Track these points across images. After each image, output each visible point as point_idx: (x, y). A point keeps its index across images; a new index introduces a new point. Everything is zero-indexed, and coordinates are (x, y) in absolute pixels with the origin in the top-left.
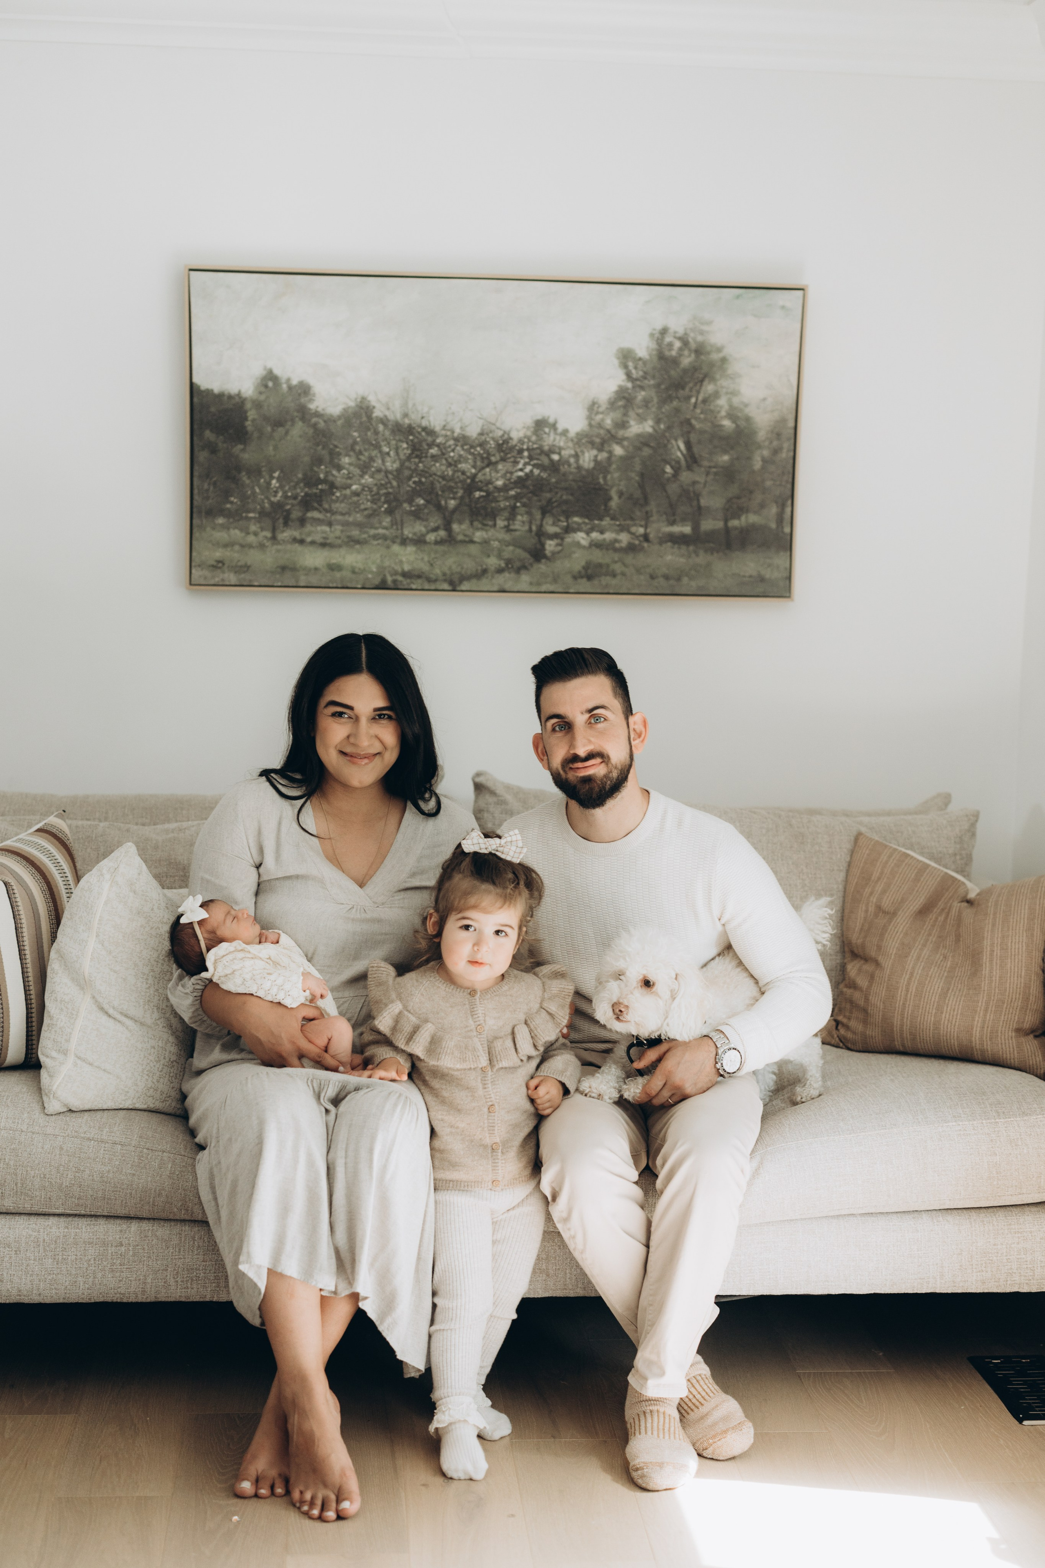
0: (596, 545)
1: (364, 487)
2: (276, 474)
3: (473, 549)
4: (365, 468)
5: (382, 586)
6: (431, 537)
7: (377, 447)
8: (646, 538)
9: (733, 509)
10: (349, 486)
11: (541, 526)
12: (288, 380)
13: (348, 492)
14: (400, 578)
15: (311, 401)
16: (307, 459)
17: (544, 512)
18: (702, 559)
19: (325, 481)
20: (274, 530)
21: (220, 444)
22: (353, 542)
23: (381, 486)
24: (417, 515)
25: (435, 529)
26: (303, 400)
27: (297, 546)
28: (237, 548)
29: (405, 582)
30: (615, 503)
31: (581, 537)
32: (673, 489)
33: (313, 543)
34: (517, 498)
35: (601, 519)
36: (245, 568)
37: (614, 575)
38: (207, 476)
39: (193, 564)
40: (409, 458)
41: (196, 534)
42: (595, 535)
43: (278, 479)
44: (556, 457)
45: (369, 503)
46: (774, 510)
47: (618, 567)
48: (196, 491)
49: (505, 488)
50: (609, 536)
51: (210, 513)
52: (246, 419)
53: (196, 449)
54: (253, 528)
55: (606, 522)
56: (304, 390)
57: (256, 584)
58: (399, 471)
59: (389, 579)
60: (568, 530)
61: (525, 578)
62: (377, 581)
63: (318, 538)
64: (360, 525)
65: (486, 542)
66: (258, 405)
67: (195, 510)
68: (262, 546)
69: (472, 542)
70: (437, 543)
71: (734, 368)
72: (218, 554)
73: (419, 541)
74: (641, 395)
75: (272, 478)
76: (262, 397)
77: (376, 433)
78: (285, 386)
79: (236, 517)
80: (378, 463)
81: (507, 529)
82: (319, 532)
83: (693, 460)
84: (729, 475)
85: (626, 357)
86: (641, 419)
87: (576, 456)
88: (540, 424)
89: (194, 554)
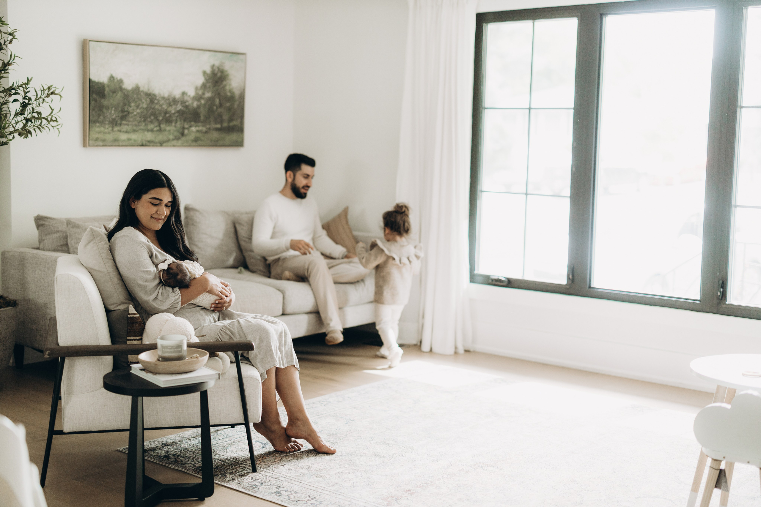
0: (198, 131)
1: (138, 113)
2: (114, 109)
3: (166, 133)
4: (138, 107)
5: (142, 145)
6: (155, 129)
7: (141, 100)
8: (209, 129)
9: (231, 120)
10: (133, 113)
11: (184, 126)
12: (117, 78)
13: (133, 115)
14: (147, 143)
15: (123, 85)
16: (122, 104)
17: (185, 120)
18: (223, 135)
19: (127, 111)
20: (113, 127)
21: (98, 99)
22: (134, 131)
23: (142, 113)
24: (152, 122)
25: (156, 127)
26: (121, 84)
27: (119, 133)
28: (102, 134)
29: (148, 144)
30: (202, 118)
31: (194, 129)
32: (216, 114)
33: (123, 132)
34: (178, 116)
35: (198, 122)
36: (104, 140)
37: (201, 140)
38: (94, 109)
39: (90, 139)
40: (149, 104)
41: (91, 129)
42: (198, 128)
43: (114, 111)
44: (187, 104)
45: (138, 119)
46: (239, 120)
47: (203, 138)
48: (91, 115)
49: (174, 114)
50: (200, 128)
51: (95, 122)
52: (104, 90)
53: (91, 101)
54: (107, 126)
55: (200, 124)
56: (121, 81)
57: (108, 145)
58: (147, 108)
59: (144, 143)
60: (191, 126)
61: (180, 142)
62: (141, 144)
63: (124, 130)
64: (136, 126)
65: (169, 131)
66: (108, 86)
67: (90, 120)
68: (109, 133)
69: (165, 130)
70: (158, 131)
71: (231, 77)
72: (97, 136)
73: (152, 130)
74: (208, 85)
75: (112, 110)
76: (110, 83)
77: (141, 95)
78: (116, 80)
79: (102, 123)
80: (141, 105)
81: (175, 126)
82: (125, 128)
83: (221, 105)
84: (229, 109)
85: (204, 73)
86: (208, 92)
87: (193, 103)
88: (184, 94)
89: (90, 135)
